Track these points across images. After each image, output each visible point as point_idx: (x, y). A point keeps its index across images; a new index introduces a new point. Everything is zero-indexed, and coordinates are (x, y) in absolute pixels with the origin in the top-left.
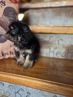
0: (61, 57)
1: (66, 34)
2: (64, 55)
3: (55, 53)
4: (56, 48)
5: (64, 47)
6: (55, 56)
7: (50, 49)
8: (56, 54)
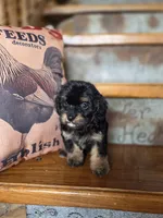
0: (147, 143)
1: (157, 98)
2: (152, 138)
3: (135, 136)
4: (138, 125)
5: (152, 122)
6: (136, 142)
7: (125, 128)
8: (138, 137)
